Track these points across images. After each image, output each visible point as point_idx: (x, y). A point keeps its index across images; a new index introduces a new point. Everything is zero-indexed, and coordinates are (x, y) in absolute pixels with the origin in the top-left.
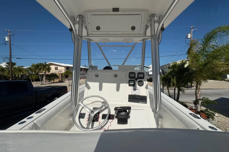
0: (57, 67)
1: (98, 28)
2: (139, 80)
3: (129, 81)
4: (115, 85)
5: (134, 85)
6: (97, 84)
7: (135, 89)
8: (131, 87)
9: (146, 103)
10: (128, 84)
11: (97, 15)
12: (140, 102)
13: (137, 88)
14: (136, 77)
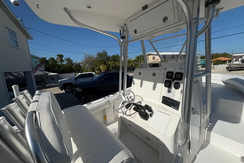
0: (155, 57)
1: (135, 31)
2: (176, 81)
3: (166, 81)
4: (152, 84)
7: (169, 91)
8: (166, 88)
9: (178, 109)
10: (164, 85)
11: (136, 18)
12: (171, 107)
13: (171, 91)
14: (174, 77)
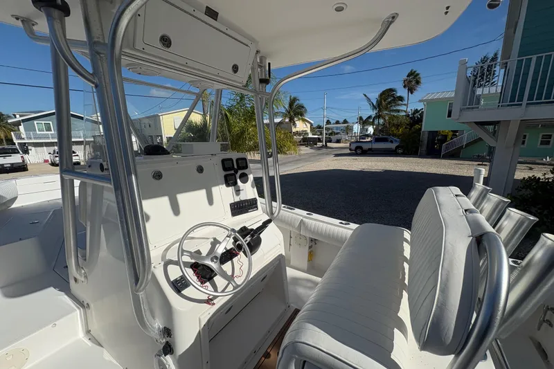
2: (240, 172)
3: (225, 177)
4: (202, 193)
5: (235, 184)
6: (165, 200)
7: (238, 191)
8: (231, 188)
9: (257, 209)
10: (224, 185)
12: (249, 211)
13: (241, 189)
14: (236, 167)
